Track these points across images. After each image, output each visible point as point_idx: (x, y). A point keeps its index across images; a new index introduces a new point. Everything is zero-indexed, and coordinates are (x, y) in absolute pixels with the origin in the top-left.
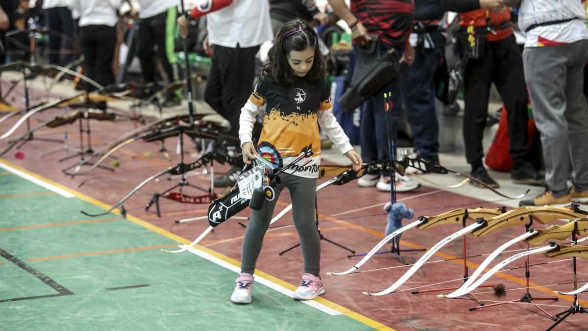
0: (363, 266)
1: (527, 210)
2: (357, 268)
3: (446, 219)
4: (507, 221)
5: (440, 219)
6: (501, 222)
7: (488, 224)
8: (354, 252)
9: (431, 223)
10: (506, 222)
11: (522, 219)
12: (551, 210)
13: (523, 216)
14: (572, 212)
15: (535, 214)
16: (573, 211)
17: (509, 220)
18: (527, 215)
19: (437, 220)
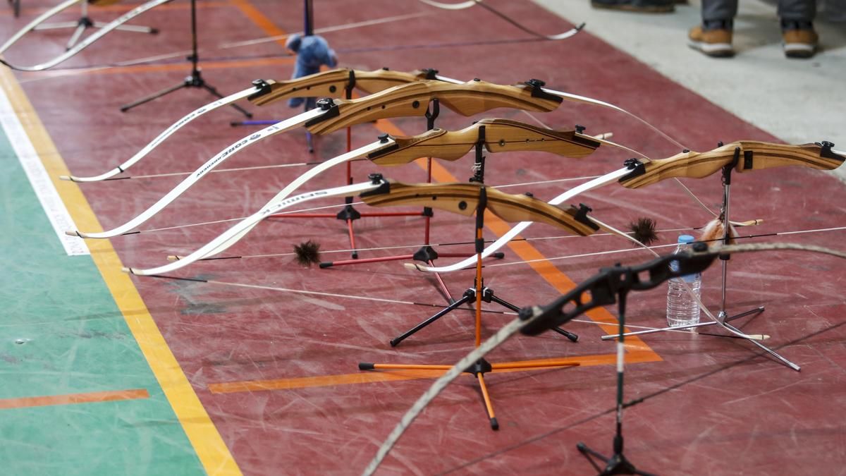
0: (131, 169)
1: (427, 88)
2: (122, 171)
3: (308, 87)
4: (383, 107)
5: (296, 87)
6: (369, 109)
7: (341, 112)
8: (250, 116)
9: (275, 95)
10: (380, 109)
11: (416, 104)
12: (481, 90)
13: (419, 100)
14: (528, 96)
15: (446, 97)
16: (529, 94)
17: (387, 107)
18: (428, 98)
19: (291, 89)
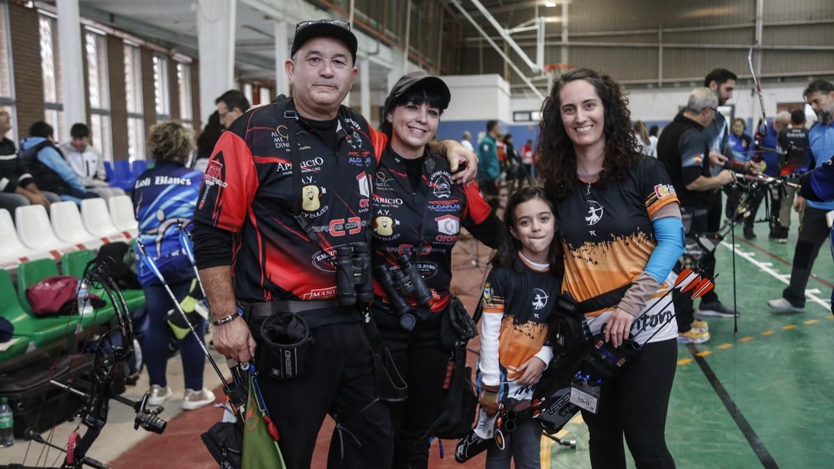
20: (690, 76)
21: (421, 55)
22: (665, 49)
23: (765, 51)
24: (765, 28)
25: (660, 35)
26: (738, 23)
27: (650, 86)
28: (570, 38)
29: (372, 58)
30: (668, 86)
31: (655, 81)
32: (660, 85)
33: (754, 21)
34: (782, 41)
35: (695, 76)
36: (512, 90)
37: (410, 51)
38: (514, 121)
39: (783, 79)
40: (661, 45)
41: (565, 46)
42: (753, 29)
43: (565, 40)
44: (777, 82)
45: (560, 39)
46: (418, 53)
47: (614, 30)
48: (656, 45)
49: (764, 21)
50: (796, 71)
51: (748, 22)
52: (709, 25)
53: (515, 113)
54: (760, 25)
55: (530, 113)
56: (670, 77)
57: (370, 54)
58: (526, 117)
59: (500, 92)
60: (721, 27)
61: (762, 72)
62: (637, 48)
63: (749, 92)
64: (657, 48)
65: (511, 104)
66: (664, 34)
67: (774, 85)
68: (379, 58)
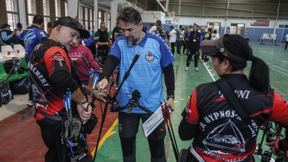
20: (211, 15)
21: (141, 5)
22: (205, 7)
23: (229, 10)
24: (230, 4)
25: (204, 3)
26: (223, 2)
27: (201, 17)
28: (181, 3)
29: (125, 5)
30: (205, 17)
31: (202, 15)
32: (203, 16)
33: (227, 2)
34: (233, 8)
35: (212, 15)
36: (166, 15)
37: (137, 3)
38: (166, 23)
39: (233, 17)
40: (204, 6)
41: (180, 5)
42: (227, 4)
43: (180, 3)
44: (231, 18)
45: (179, 3)
46: (140, 4)
47: (193, 1)
48: (203, 6)
49: (229, 2)
50: (236, 15)
51: (226, 2)
52: (216, 2)
53: (166, 21)
54: (228, 3)
55: (170, 21)
56: (206, 15)
57: (125, 4)
58: (169, 22)
59: (161, 16)
60: (219, 3)
61: (228, 15)
62: (198, 6)
63: (225, 20)
64: (203, 7)
65: (165, 19)
66: (205, 3)
67: (231, 19)
68: (127, 5)
